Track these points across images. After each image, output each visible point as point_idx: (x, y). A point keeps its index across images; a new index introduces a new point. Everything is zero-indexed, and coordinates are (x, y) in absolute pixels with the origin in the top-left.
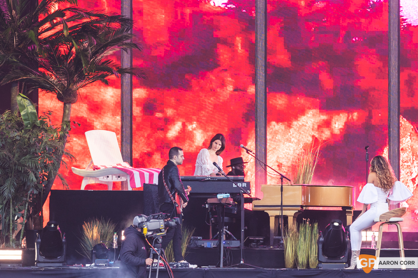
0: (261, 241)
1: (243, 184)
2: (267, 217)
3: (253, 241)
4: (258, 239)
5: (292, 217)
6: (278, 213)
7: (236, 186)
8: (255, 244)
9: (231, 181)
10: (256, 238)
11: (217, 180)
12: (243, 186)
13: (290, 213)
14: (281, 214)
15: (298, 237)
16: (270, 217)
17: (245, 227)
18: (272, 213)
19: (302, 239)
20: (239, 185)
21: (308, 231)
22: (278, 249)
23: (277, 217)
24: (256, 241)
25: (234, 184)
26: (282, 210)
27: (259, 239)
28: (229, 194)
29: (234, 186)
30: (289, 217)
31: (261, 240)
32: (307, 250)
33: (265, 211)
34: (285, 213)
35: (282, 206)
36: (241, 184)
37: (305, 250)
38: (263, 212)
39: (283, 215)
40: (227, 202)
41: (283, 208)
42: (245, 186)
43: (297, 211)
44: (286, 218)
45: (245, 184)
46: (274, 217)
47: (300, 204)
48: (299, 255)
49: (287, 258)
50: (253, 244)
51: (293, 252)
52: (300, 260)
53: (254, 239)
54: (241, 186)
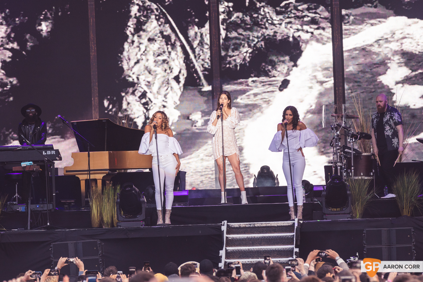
0: (72, 204)
1: (52, 151)
2: (78, 180)
3: (65, 203)
4: (69, 201)
5: (101, 180)
6: (85, 177)
7: (46, 154)
8: (67, 206)
9: (35, 150)
10: (68, 201)
11: (28, 149)
12: (52, 153)
13: (99, 177)
14: (88, 178)
15: (102, 199)
16: (81, 181)
17: (56, 191)
18: (83, 177)
19: (106, 200)
20: (49, 153)
21: (111, 193)
22: (85, 210)
23: (87, 182)
24: (68, 203)
25: (44, 152)
26: (90, 174)
27: (71, 201)
28: (32, 162)
29: (44, 154)
30: (98, 180)
31: (73, 202)
32: (111, 210)
33: (76, 176)
34: (92, 177)
35: (89, 170)
36: (50, 152)
37: (109, 210)
38: (74, 176)
39: (91, 178)
40: (30, 170)
41: (91, 172)
42: (54, 153)
43: (105, 175)
44: (95, 180)
45: (54, 152)
46: (84, 181)
47: (108, 168)
48: (104, 215)
49: (94, 219)
50: (66, 206)
51: (98, 212)
52: (105, 219)
53: (66, 201)
54: (50, 154)
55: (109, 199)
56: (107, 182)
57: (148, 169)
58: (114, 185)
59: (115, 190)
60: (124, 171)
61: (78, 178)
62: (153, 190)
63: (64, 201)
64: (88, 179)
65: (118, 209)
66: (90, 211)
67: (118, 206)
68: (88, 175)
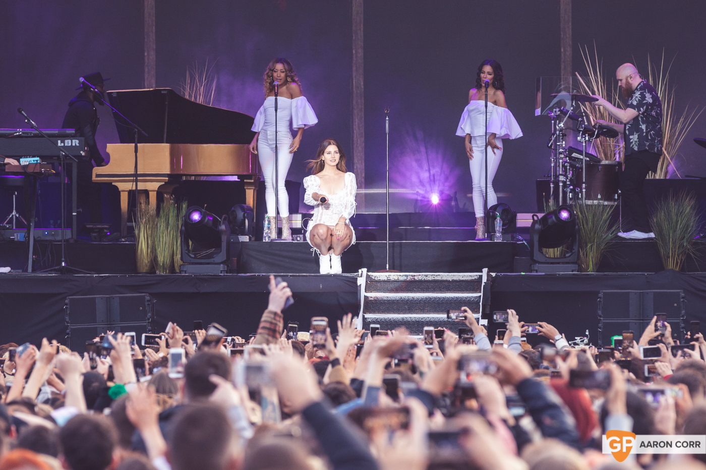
0: (105, 231)
1: (74, 141)
2: (116, 192)
3: (92, 230)
4: (100, 226)
5: (156, 192)
6: (129, 186)
7: (62, 144)
8: (95, 234)
11: (32, 135)
12: (74, 145)
13: (153, 187)
14: (134, 188)
15: (157, 225)
16: (122, 193)
17: (78, 208)
18: (124, 187)
20: (68, 142)
21: (172, 214)
22: (127, 243)
23: (132, 194)
24: (98, 230)
25: (59, 142)
26: (136, 181)
27: (103, 226)
28: (38, 159)
29: (59, 145)
30: (150, 193)
31: (106, 228)
33: (113, 184)
34: (141, 186)
35: (136, 175)
36: (70, 141)
37: (168, 243)
39: (139, 188)
40: (35, 171)
41: (138, 178)
42: (78, 145)
43: (164, 183)
44: (146, 193)
45: (77, 141)
46: (127, 193)
47: (168, 172)
48: (158, 252)
49: (140, 257)
50: (93, 234)
51: (149, 247)
52: (160, 259)
53: (95, 227)
54: (70, 145)
55: (168, 224)
56: (166, 196)
57: (237, 177)
58: (178, 202)
59: (179, 209)
60: (195, 178)
61: (116, 188)
62: (243, 213)
63: (91, 226)
64: (133, 191)
65: (183, 243)
66: (135, 244)
67: (183, 237)
68: (134, 183)
